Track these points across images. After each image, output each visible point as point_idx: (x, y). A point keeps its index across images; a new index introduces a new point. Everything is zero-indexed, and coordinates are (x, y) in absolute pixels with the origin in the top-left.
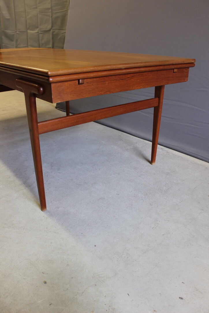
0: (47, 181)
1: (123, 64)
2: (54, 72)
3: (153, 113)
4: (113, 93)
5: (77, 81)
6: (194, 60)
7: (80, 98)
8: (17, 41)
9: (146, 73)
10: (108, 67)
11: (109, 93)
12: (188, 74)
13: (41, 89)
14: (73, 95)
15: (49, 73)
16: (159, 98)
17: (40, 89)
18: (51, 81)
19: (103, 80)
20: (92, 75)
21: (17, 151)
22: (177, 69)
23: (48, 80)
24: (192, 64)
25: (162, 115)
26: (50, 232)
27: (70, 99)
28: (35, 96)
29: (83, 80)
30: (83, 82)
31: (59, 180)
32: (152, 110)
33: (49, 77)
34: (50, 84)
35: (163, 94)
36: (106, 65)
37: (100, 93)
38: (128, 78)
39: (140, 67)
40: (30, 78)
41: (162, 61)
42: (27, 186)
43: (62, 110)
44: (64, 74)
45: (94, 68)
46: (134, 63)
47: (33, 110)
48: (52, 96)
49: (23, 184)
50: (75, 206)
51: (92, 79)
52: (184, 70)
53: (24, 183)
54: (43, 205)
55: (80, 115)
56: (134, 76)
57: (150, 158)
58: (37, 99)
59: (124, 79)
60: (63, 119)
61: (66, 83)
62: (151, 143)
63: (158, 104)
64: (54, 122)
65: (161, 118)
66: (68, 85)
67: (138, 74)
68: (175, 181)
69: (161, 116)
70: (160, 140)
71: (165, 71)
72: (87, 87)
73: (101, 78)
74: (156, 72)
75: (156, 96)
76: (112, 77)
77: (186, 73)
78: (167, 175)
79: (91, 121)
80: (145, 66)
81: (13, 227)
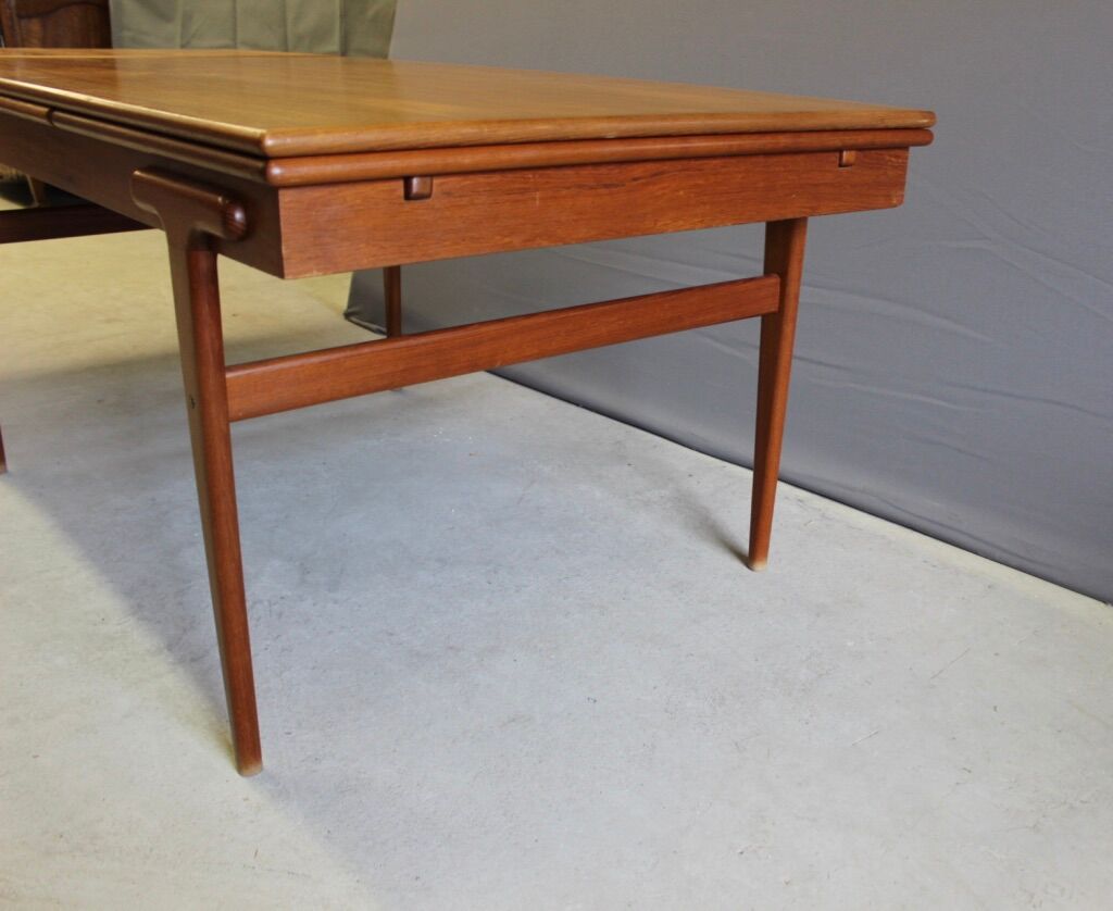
0: (278, 636)
1: (609, 118)
2: (289, 140)
3: (758, 343)
4: (565, 243)
5: (401, 184)
6: (931, 115)
7: (414, 260)
8: (187, 19)
9: (715, 162)
10: (544, 130)
11: (545, 243)
12: (903, 176)
13: (238, 216)
14: (382, 248)
15: (269, 142)
16: (784, 276)
17: (233, 215)
18: (276, 176)
19: (517, 186)
20: (467, 159)
21: (153, 499)
22: (853, 153)
23: (264, 172)
24: (920, 134)
25: (796, 351)
26: (270, 870)
27: (365, 261)
28: (213, 246)
29: (428, 180)
30: (426, 191)
31: (330, 632)
32: (751, 329)
33: (266, 158)
34: (272, 190)
35: (800, 261)
36: (533, 121)
37: (507, 240)
38: (635, 179)
39: (687, 133)
40: (192, 166)
41: (788, 115)
42: (181, 661)
43: (374, 327)
44: (335, 150)
45: (475, 130)
46: (663, 117)
47: (205, 310)
48: (283, 248)
49: (166, 651)
50: (395, 751)
51: (471, 177)
52: (888, 158)
53: (170, 647)
54: (245, 747)
55: (423, 340)
56: (662, 173)
57: (744, 544)
58: (223, 262)
59: (617, 186)
60: (347, 357)
61: (349, 192)
62: (750, 474)
63: (777, 301)
64: (302, 366)
65: (790, 363)
66: (358, 201)
67: (679, 165)
68: (850, 644)
69: (791, 356)
70: (788, 458)
71: (800, 158)
72: (448, 213)
73: (510, 176)
74: (761, 159)
75: (768, 271)
76: (560, 173)
77: (896, 167)
78: (818, 615)
79: (472, 368)
80: (708, 131)
81: (96, 851)
